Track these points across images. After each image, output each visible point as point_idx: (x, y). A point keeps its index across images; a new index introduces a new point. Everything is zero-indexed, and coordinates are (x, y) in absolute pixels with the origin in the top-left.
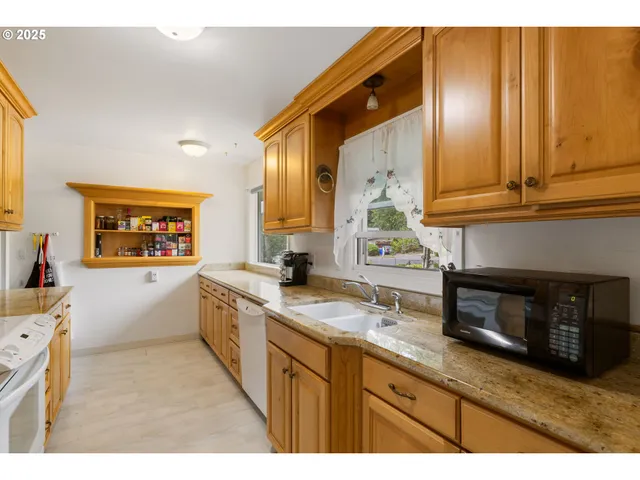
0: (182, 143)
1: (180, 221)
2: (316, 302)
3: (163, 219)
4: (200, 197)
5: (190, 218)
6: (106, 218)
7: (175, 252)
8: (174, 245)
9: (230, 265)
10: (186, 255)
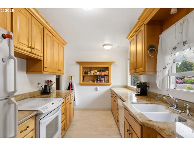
0: (104, 45)
1: (105, 71)
2: (147, 104)
3: (100, 71)
4: (111, 63)
5: (108, 70)
6: (85, 71)
7: (103, 81)
8: (103, 79)
9: (121, 86)
10: (107, 82)
